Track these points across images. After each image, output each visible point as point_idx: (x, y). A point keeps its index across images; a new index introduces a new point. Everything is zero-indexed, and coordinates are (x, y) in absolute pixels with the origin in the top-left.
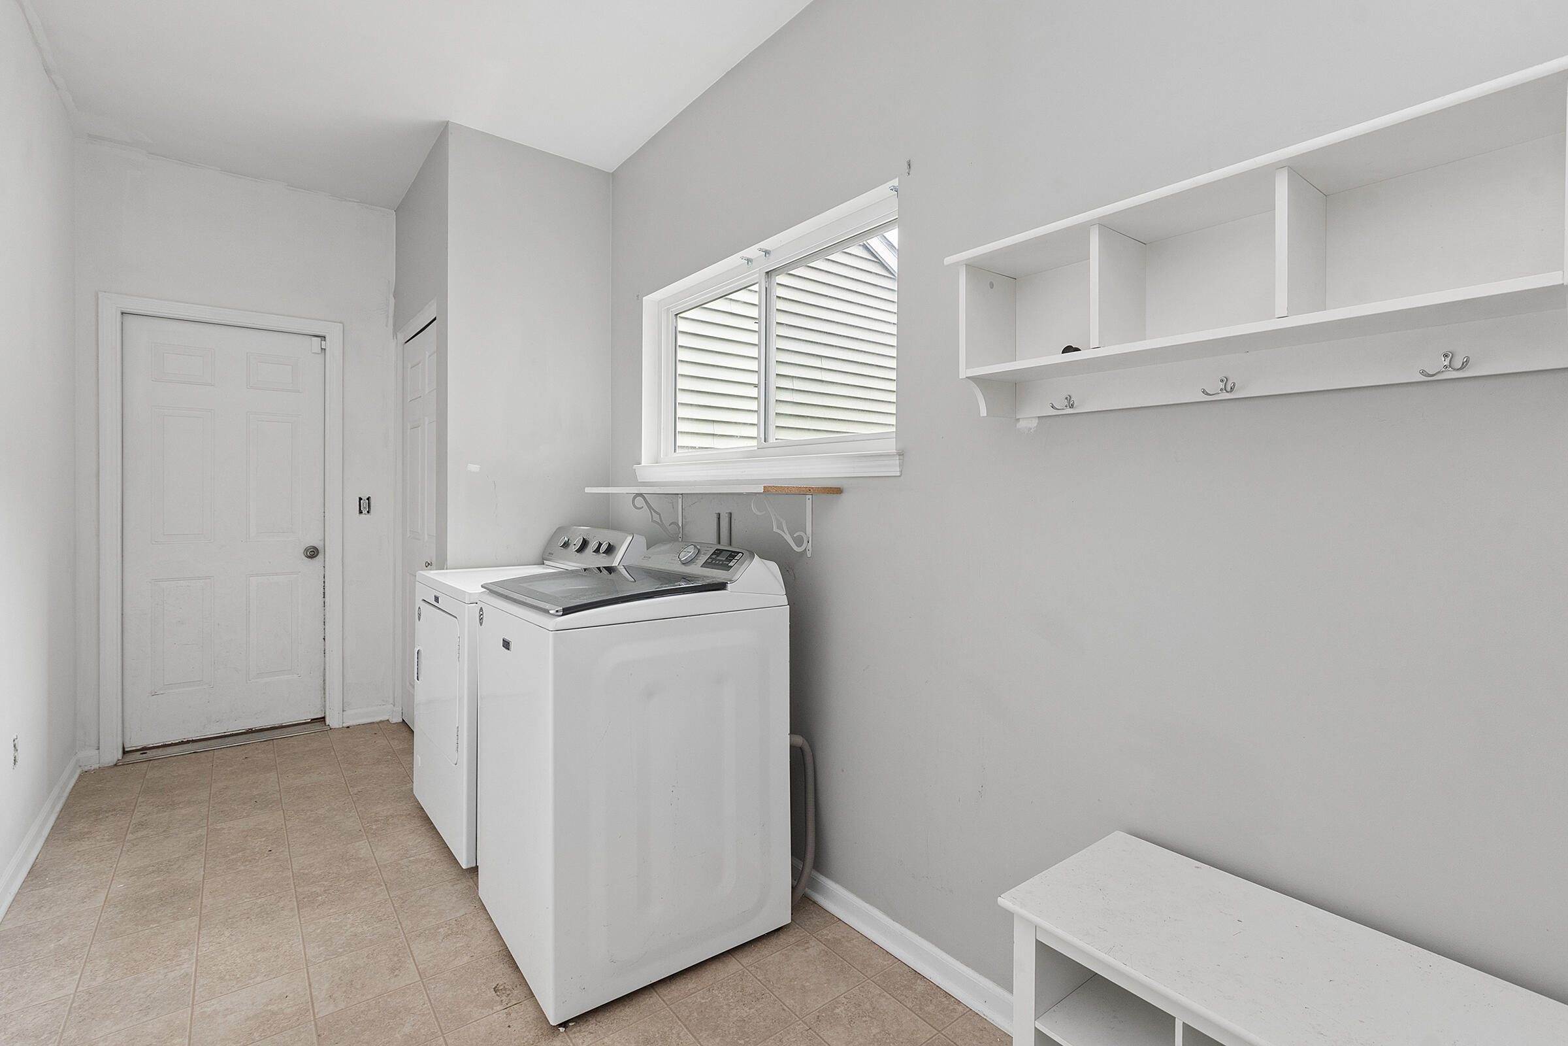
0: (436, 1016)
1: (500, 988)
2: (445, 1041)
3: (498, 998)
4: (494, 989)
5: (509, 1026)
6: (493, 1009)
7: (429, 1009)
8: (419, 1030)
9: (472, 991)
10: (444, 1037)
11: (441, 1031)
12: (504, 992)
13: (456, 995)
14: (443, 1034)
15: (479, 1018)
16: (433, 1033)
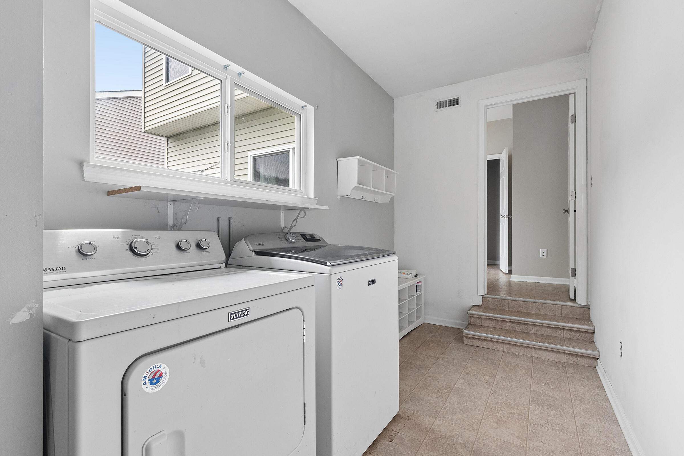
0: (418, 450)
1: (390, 440)
2: (424, 439)
3: (395, 437)
4: (392, 442)
5: (404, 427)
6: (401, 436)
7: (418, 454)
8: (428, 450)
9: (399, 447)
10: (424, 441)
11: (422, 443)
12: (391, 438)
13: (404, 451)
14: (423, 442)
15: (408, 437)
16: (425, 445)
